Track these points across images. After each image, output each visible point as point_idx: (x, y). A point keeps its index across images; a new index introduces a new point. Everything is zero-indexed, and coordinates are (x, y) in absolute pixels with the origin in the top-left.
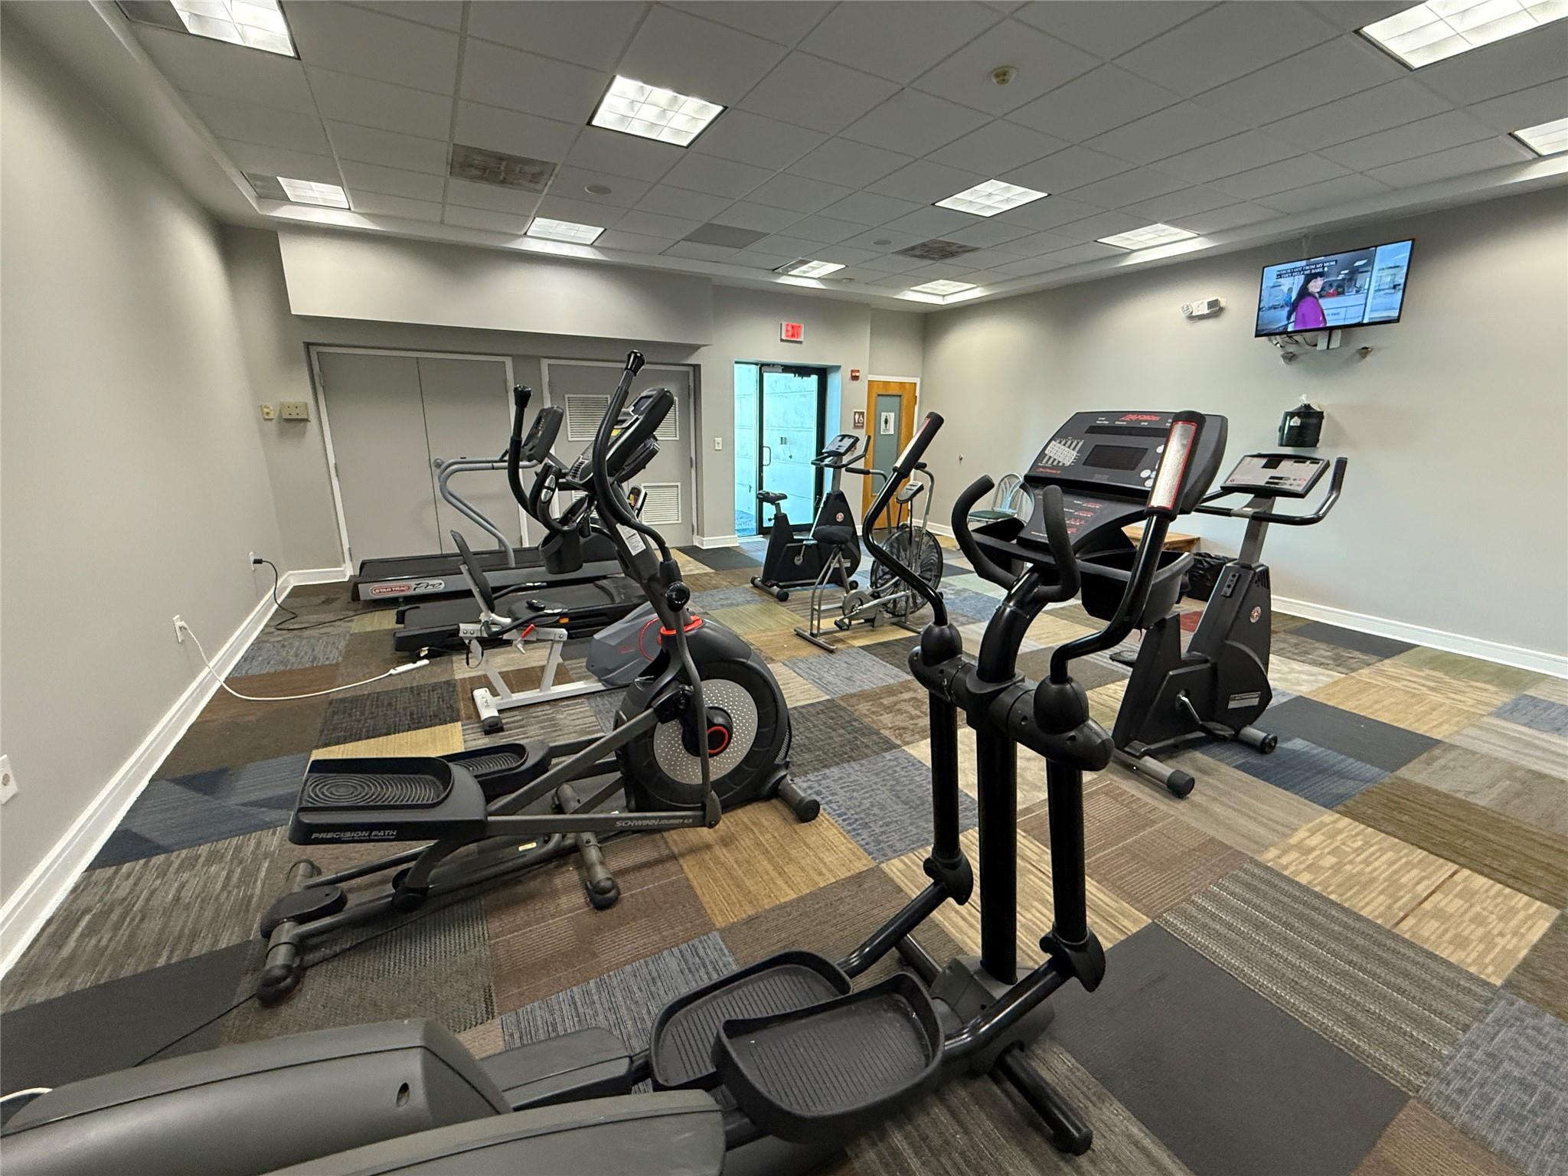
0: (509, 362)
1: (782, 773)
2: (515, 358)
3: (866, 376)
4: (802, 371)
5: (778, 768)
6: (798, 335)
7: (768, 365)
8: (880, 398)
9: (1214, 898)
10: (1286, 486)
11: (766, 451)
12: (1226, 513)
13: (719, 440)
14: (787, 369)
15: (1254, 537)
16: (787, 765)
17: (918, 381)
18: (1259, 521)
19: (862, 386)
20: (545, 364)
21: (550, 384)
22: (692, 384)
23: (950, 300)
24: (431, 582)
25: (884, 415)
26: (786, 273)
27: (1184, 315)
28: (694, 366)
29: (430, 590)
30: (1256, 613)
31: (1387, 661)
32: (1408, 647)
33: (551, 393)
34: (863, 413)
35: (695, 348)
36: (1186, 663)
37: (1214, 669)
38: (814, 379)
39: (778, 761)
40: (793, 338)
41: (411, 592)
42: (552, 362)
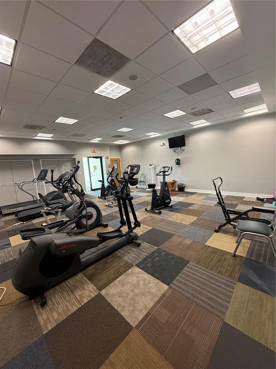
0: (32, 160)
1: (101, 222)
2: (34, 160)
3: (110, 158)
4: (97, 158)
5: (101, 221)
7: (90, 157)
8: (113, 162)
9: (161, 224)
11: (91, 174)
12: (160, 175)
13: (81, 172)
14: (93, 157)
15: (164, 178)
16: (102, 221)
18: (164, 175)
19: (109, 160)
20: (41, 160)
21: (42, 164)
22: (74, 162)
23: (123, 143)
25: (114, 165)
26: (91, 140)
27: (160, 145)
28: (74, 158)
29: (20, 210)
30: (166, 188)
31: (193, 195)
32: (196, 193)
33: (42, 166)
34: (110, 165)
35: (74, 155)
36: (159, 196)
37: (163, 197)
38: (99, 159)
39: (101, 220)
40: (94, 152)
41: (15, 211)
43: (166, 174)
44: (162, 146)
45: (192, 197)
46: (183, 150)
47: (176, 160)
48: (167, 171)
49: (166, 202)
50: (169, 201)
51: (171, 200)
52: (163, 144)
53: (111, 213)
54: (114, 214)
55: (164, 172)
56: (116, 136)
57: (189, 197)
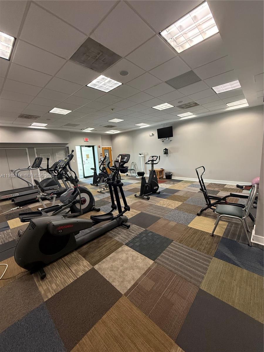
0: (27, 149)
1: (94, 206)
2: (28, 148)
3: (101, 147)
4: (89, 146)
5: (93, 206)
6: (87, 140)
7: (82, 146)
8: (105, 151)
9: (149, 209)
10: (154, 160)
11: (84, 162)
12: (149, 164)
13: (74, 160)
14: (86, 146)
15: (152, 166)
16: (95, 205)
17: (111, 147)
18: (153, 164)
19: (101, 149)
20: (35, 149)
21: (37, 152)
22: (67, 150)
23: (114, 133)
24: (16, 194)
25: (106, 153)
26: (84, 130)
27: (149, 136)
28: (67, 147)
29: (16, 196)
30: (155, 176)
32: (183, 180)
34: (102, 153)
35: (67, 144)
36: (147, 183)
37: (151, 183)
38: (92, 148)
39: (93, 204)
41: (11, 197)
42: (36, 148)
43: (154, 163)
44: (151, 136)
45: (178, 184)
46: (171, 141)
47: (164, 150)
48: (155, 160)
49: (154, 188)
50: (157, 188)
51: (158, 187)
52: (152, 134)
53: (103, 199)
54: (106, 199)
55: (153, 161)
56: (107, 126)
57: (175, 185)
